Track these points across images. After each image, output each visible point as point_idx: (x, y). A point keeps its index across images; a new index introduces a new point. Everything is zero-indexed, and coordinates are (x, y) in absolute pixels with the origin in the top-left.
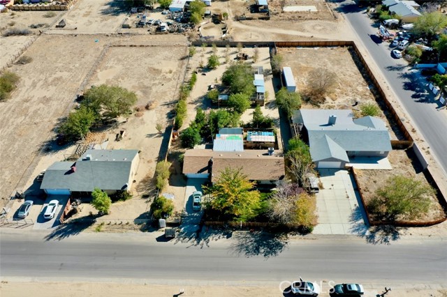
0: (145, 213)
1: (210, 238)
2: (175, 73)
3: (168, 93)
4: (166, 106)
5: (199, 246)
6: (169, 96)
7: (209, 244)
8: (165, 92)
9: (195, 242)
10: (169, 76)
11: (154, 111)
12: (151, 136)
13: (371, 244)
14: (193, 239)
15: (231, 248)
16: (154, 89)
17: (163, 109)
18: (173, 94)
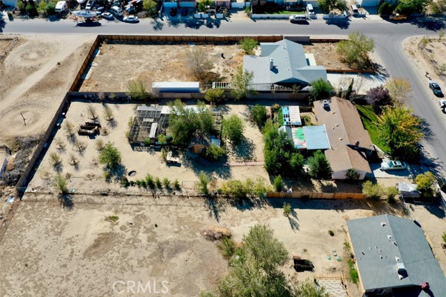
0: (428, 209)
1: (429, 158)
2: (116, 212)
3: (182, 215)
4: (220, 214)
5: (441, 164)
6: (191, 212)
7: (436, 158)
8: (180, 221)
9: (438, 167)
10: (124, 219)
11: (232, 228)
12: (294, 225)
13: (391, 76)
14: (436, 169)
15: (432, 144)
16: (170, 237)
17: (229, 217)
18: (186, 208)
